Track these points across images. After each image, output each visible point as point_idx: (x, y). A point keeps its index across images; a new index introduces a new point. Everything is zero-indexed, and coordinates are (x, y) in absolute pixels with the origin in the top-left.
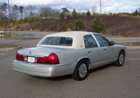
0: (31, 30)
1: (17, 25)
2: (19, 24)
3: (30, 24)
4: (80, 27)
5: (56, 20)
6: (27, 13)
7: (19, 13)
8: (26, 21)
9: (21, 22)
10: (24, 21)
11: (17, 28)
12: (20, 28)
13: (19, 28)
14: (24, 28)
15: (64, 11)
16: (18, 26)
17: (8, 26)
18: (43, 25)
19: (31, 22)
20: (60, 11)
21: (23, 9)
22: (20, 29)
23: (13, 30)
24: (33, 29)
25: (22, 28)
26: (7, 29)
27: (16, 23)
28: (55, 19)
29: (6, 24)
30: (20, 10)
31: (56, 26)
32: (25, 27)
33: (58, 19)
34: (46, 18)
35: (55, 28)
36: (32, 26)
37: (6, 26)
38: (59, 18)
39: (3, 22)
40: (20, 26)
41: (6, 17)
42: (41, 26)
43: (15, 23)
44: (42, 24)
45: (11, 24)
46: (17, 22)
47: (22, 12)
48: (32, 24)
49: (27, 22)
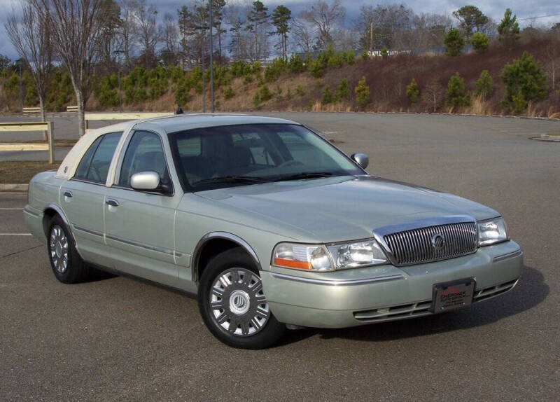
0: (318, 105)
1: (262, 87)
2: (268, 81)
3: (314, 81)
4: (527, 90)
5: (427, 60)
6: (305, 36)
7: (272, 34)
8: (297, 67)
9: (279, 74)
10: (288, 71)
11: (260, 97)
12: (270, 97)
13: (267, 97)
14: (289, 97)
15: (468, 21)
16: (266, 89)
17: (226, 88)
18: (367, 83)
19: (318, 73)
20: (450, 21)
21: (289, 18)
22: (270, 101)
23: (243, 106)
24: (327, 101)
25: (280, 100)
26: (218, 103)
27: (259, 77)
28: (421, 55)
29: (217, 82)
30: (276, 23)
31: (420, 88)
32: (292, 93)
33: (434, 58)
34: (385, 56)
35: (419, 95)
36: (323, 90)
37: (218, 93)
38: (441, 53)
39: (205, 74)
40: (272, 89)
41: (218, 52)
42: (357, 89)
43: (254, 76)
44: (364, 79)
45: (238, 82)
46: (263, 74)
47: (283, 30)
48: (321, 80)
49: (302, 71)
